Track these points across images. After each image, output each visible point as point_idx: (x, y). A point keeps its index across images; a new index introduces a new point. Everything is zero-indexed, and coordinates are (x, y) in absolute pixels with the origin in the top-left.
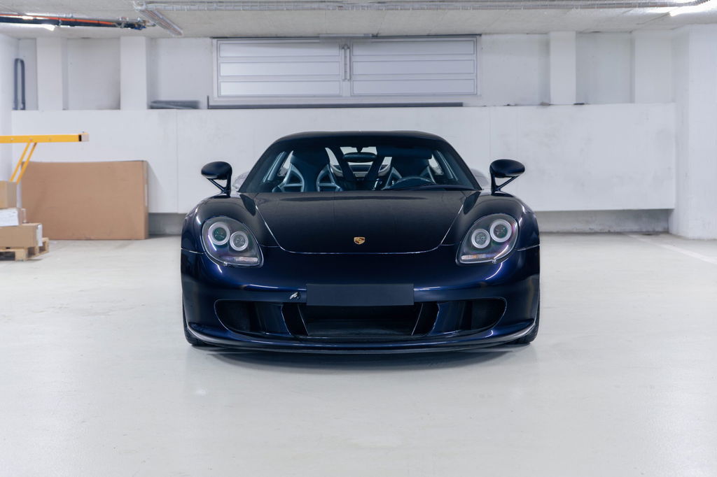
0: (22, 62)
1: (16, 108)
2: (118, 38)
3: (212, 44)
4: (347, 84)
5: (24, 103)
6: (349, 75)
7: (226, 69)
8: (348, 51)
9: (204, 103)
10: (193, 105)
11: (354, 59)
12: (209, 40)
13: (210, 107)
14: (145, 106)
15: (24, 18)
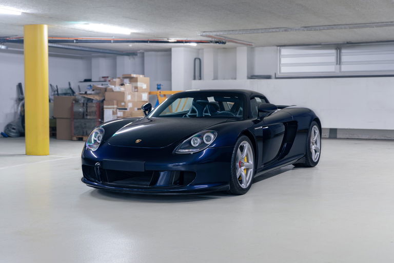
0: (200, 60)
1: (195, 79)
2: (235, 48)
3: (277, 49)
4: (338, 66)
5: (200, 76)
6: (339, 62)
7: (284, 61)
8: (338, 51)
9: (274, 76)
10: (269, 77)
11: (342, 54)
12: (276, 47)
13: (276, 78)
14: (246, 78)
15: (170, 41)
